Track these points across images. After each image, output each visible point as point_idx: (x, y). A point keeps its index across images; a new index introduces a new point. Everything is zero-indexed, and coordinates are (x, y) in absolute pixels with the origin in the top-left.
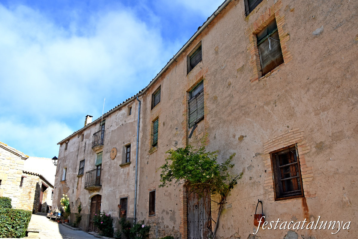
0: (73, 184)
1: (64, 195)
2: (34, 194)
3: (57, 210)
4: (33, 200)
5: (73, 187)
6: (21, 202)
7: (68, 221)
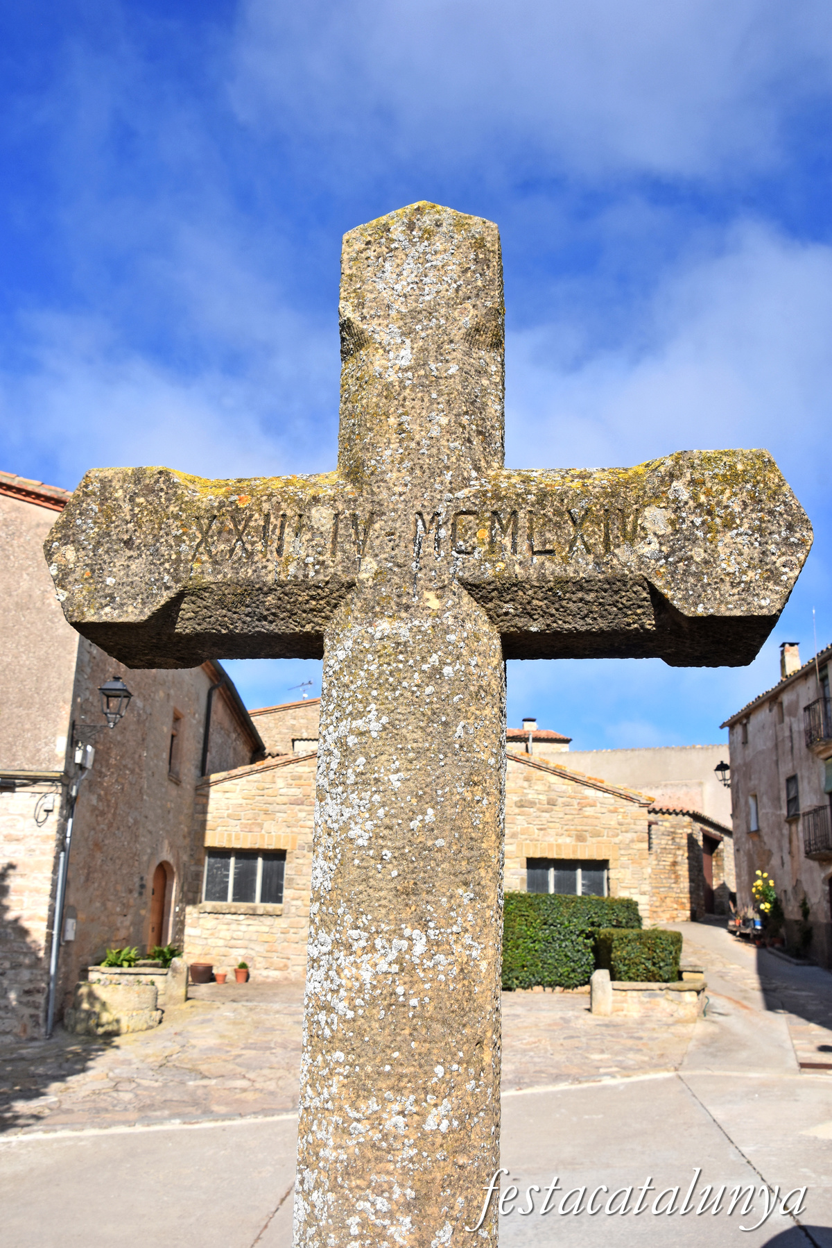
0: (780, 841)
1: (758, 872)
2: (686, 867)
3: (751, 913)
4: (685, 884)
5: (781, 848)
6: (657, 890)
7: (782, 942)
